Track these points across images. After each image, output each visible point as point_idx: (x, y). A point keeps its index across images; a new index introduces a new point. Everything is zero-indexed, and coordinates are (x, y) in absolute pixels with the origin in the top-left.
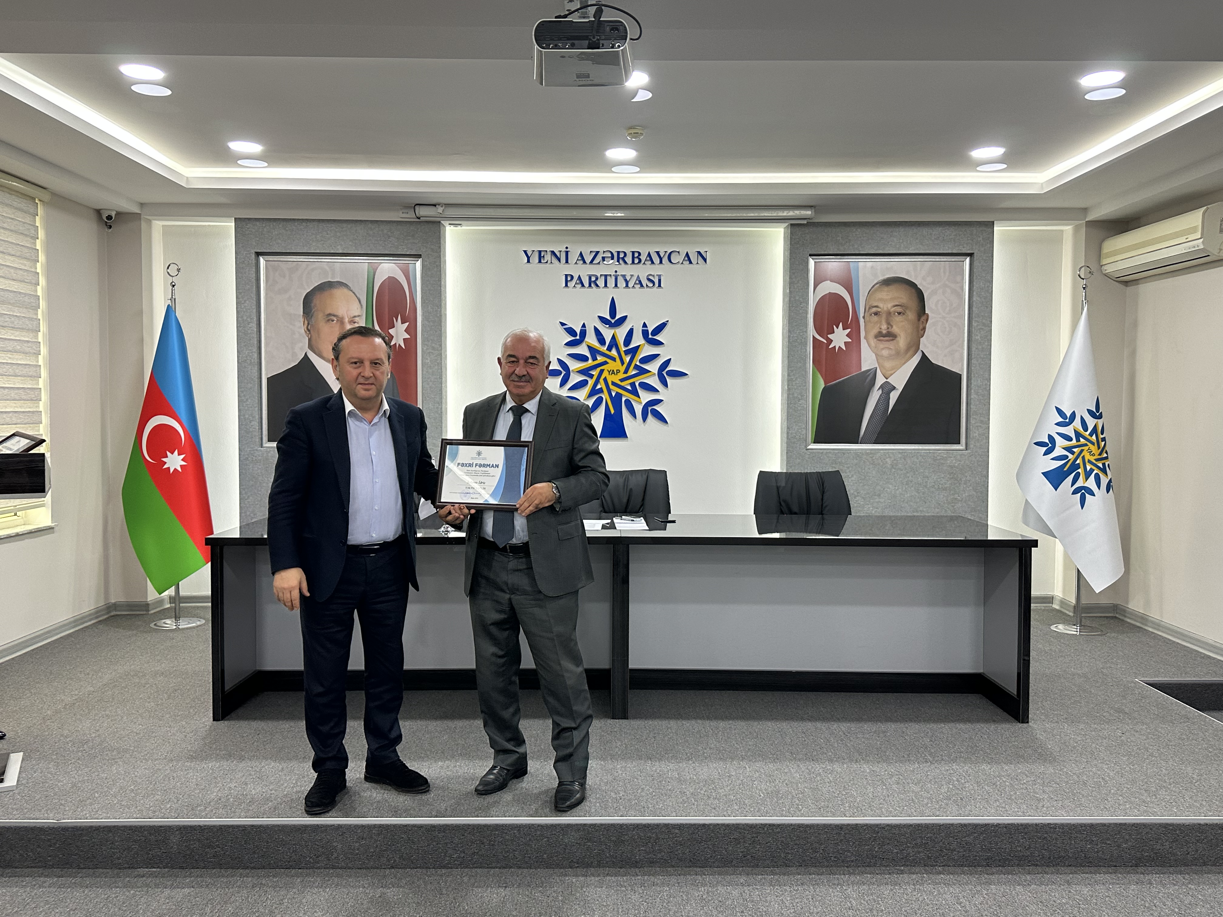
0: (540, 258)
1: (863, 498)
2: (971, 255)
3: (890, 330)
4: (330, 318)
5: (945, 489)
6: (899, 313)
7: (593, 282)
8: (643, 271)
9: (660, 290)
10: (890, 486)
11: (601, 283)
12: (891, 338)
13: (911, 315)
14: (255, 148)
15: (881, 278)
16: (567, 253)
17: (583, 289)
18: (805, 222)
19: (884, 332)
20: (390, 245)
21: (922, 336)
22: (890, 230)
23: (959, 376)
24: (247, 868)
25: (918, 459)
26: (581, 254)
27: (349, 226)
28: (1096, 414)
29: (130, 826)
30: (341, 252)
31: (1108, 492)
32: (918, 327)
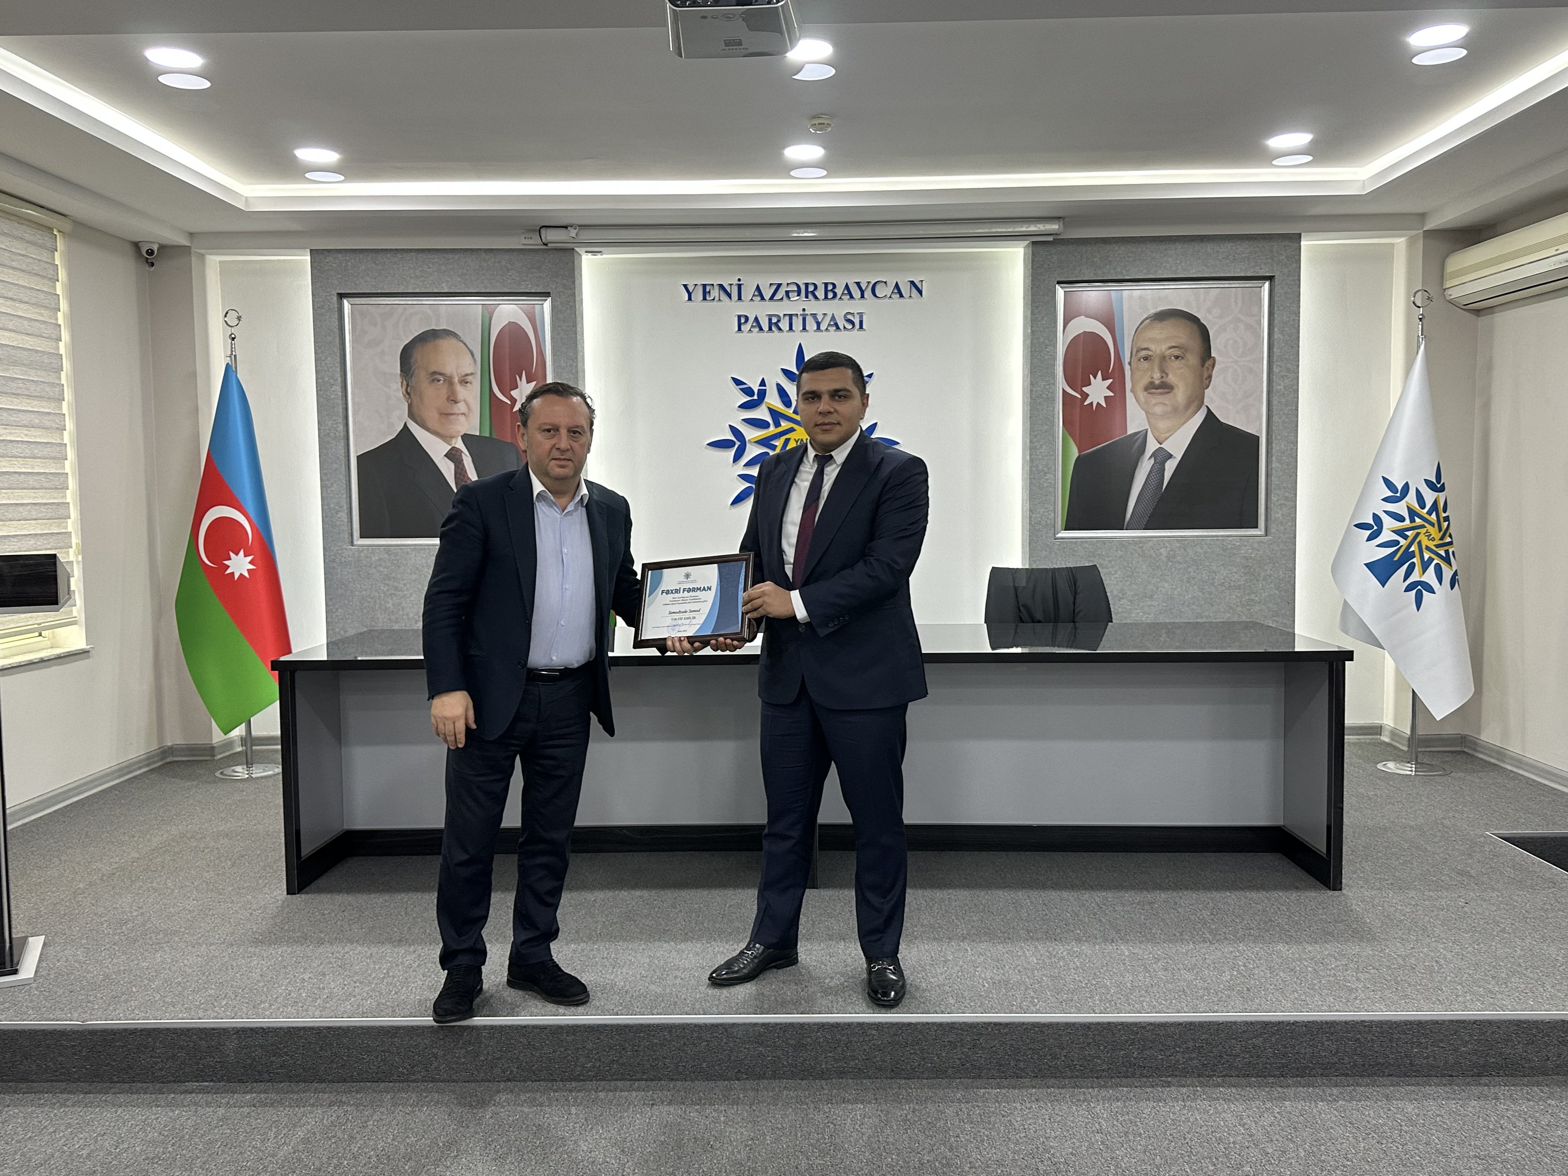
0: (705, 293)
1: (1131, 601)
2: (1271, 278)
3: (1164, 380)
4: (435, 376)
5: (1239, 588)
6: (1177, 357)
7: (774, 325)
8: (838, 309)
9: (861, 332)
10: (1166, 585)
11: (784, 325)
12: (1166, 390)
13: (1193, 359)
14: (330, 156)
15: (1152, 311)
16: (739, 286)
17: (761, 334)
18: (1051, 239)
19: (1157, 382)
20: (509, 281)
21: (1207, 387)
22: (1163, 247)
23: (1256, 439)
24: (323, 1081)
25: (1202, 548)
26: (758, 288)
27: (456, 257)
28: (1436, 486)
29: (176, 1029)
30: (446, 291)
31: (1452, 588)
32: (1201, 375)
